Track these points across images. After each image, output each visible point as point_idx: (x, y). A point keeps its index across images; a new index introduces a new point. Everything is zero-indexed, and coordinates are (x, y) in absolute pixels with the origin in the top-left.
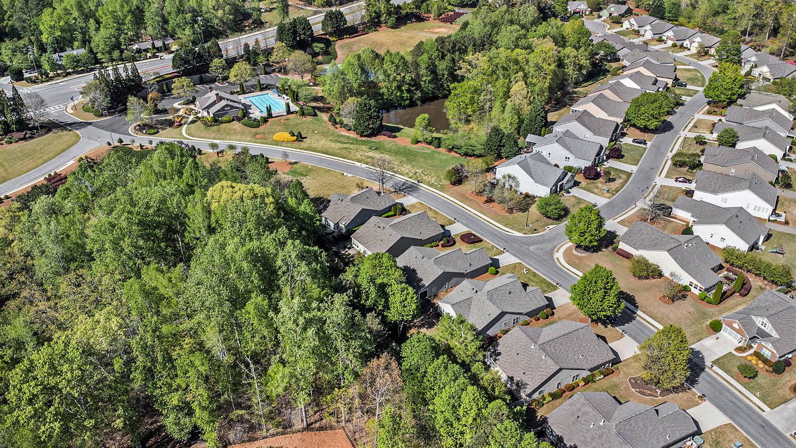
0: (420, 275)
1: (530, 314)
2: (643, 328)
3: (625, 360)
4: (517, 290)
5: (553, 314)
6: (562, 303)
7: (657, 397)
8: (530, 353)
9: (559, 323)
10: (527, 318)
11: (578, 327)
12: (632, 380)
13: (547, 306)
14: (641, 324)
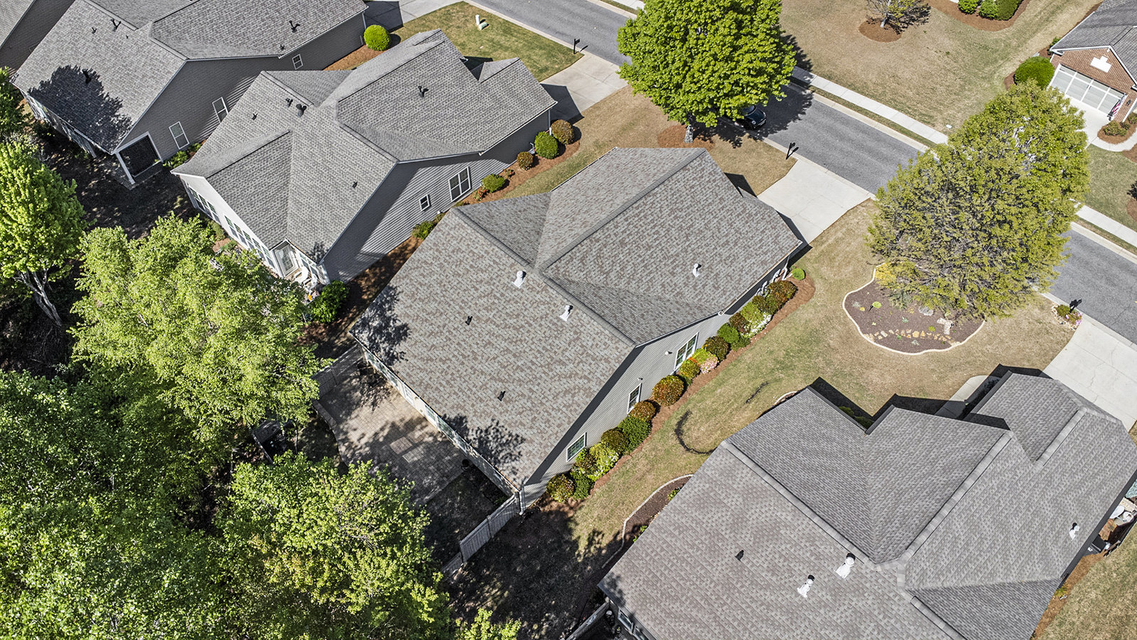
0: (110, 90)
1: (502, 151)
2: (839, 126)
3: (820, 239)
4: (448, 79)
5: (576, 135)
6: (598, 97)
7: (945, 345)
8: (511, 308)
9: (601, 165)
10: (499, 167)
11: (668, 167)
12: (856, 305)
13: (552, 116)
14: (831, 113)
